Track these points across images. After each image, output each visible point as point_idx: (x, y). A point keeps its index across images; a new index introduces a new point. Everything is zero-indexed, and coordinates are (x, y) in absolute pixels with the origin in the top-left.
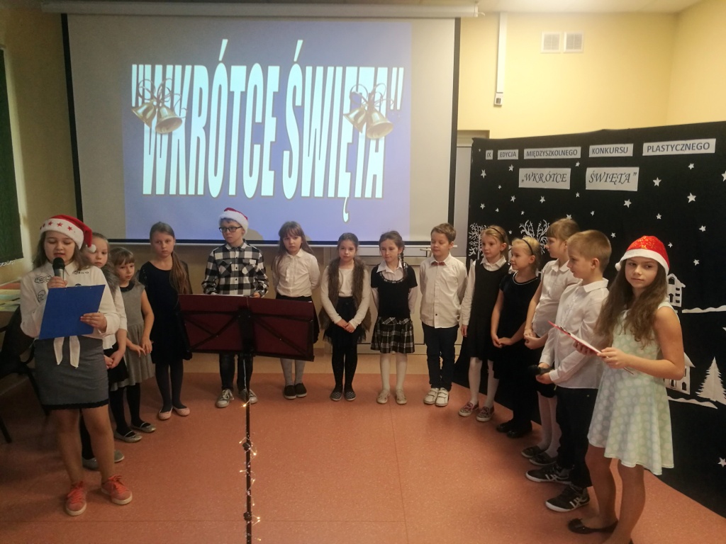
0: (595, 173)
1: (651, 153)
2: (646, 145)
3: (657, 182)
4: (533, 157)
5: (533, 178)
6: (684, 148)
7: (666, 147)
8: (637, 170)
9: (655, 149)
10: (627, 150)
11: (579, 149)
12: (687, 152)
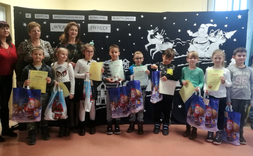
0: (93, 26)
1: (114, 20)
2: (112, 17)
3: (118, 30)
4: (58, 19)
5: (59, 27)
6: (126, 19)
7: (120, 18)
8: (110, 25)
9: (116, 19)
10: (106, 18)
11: (84, 17)
12: (127, 20)
